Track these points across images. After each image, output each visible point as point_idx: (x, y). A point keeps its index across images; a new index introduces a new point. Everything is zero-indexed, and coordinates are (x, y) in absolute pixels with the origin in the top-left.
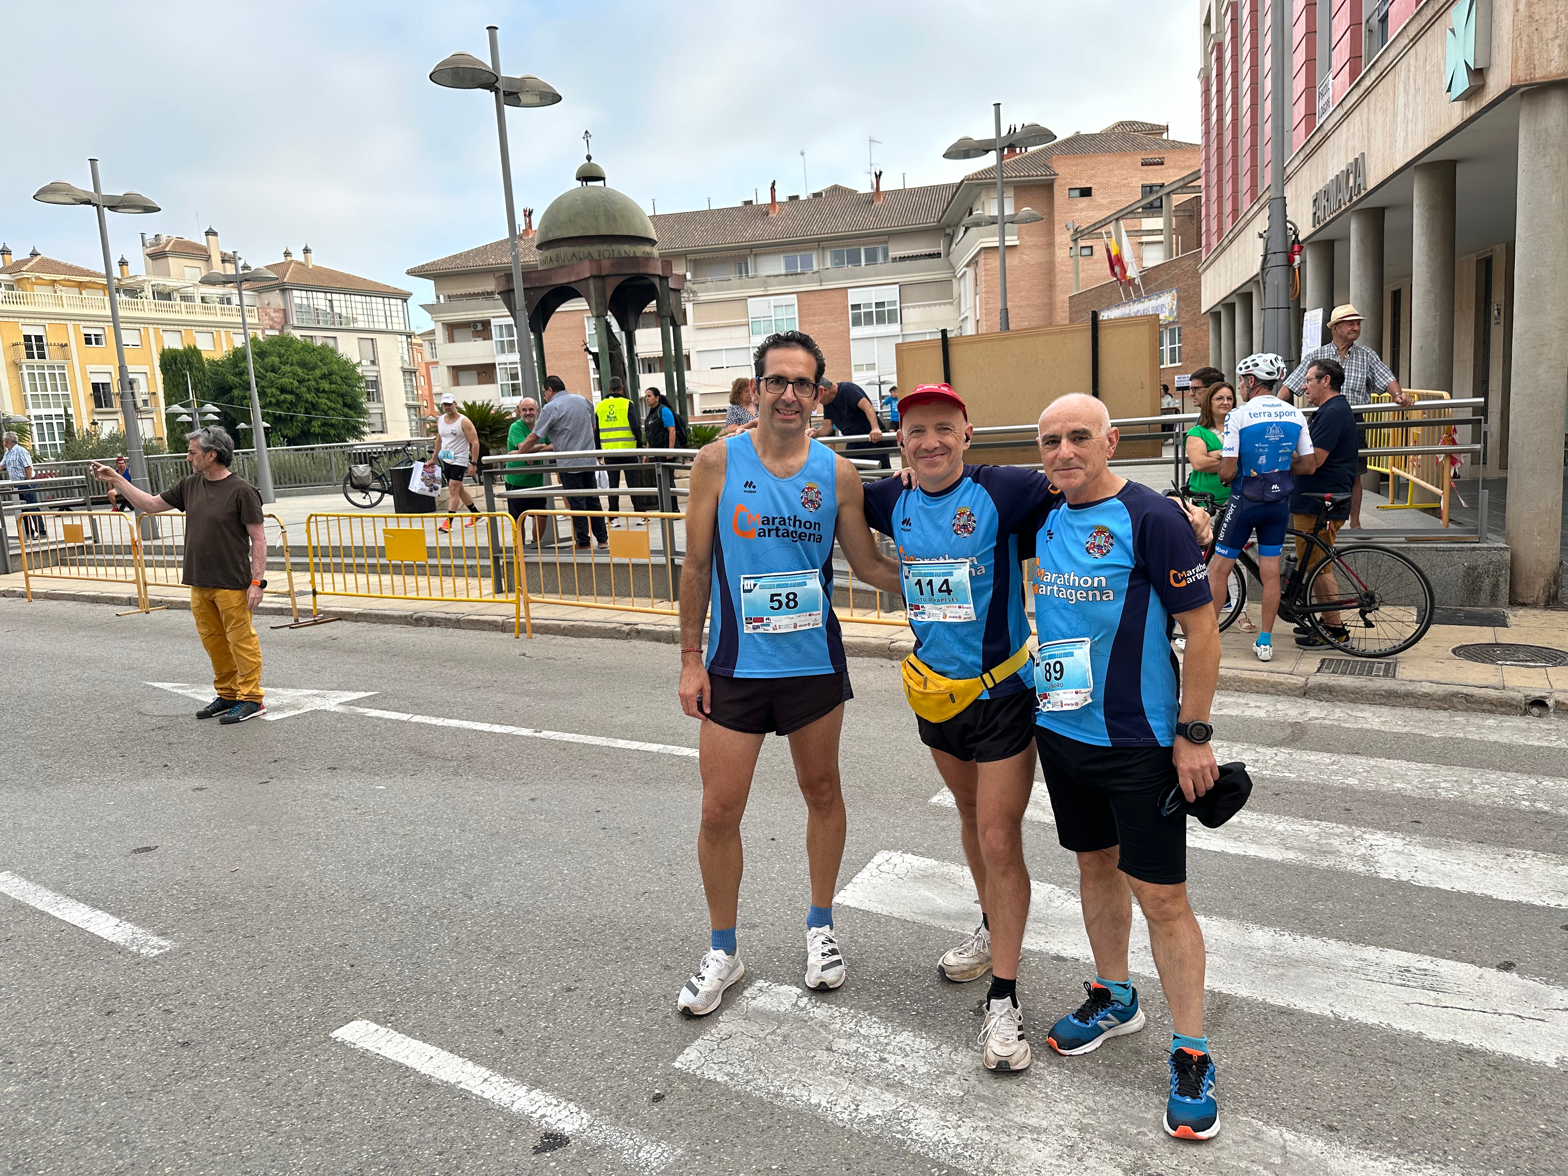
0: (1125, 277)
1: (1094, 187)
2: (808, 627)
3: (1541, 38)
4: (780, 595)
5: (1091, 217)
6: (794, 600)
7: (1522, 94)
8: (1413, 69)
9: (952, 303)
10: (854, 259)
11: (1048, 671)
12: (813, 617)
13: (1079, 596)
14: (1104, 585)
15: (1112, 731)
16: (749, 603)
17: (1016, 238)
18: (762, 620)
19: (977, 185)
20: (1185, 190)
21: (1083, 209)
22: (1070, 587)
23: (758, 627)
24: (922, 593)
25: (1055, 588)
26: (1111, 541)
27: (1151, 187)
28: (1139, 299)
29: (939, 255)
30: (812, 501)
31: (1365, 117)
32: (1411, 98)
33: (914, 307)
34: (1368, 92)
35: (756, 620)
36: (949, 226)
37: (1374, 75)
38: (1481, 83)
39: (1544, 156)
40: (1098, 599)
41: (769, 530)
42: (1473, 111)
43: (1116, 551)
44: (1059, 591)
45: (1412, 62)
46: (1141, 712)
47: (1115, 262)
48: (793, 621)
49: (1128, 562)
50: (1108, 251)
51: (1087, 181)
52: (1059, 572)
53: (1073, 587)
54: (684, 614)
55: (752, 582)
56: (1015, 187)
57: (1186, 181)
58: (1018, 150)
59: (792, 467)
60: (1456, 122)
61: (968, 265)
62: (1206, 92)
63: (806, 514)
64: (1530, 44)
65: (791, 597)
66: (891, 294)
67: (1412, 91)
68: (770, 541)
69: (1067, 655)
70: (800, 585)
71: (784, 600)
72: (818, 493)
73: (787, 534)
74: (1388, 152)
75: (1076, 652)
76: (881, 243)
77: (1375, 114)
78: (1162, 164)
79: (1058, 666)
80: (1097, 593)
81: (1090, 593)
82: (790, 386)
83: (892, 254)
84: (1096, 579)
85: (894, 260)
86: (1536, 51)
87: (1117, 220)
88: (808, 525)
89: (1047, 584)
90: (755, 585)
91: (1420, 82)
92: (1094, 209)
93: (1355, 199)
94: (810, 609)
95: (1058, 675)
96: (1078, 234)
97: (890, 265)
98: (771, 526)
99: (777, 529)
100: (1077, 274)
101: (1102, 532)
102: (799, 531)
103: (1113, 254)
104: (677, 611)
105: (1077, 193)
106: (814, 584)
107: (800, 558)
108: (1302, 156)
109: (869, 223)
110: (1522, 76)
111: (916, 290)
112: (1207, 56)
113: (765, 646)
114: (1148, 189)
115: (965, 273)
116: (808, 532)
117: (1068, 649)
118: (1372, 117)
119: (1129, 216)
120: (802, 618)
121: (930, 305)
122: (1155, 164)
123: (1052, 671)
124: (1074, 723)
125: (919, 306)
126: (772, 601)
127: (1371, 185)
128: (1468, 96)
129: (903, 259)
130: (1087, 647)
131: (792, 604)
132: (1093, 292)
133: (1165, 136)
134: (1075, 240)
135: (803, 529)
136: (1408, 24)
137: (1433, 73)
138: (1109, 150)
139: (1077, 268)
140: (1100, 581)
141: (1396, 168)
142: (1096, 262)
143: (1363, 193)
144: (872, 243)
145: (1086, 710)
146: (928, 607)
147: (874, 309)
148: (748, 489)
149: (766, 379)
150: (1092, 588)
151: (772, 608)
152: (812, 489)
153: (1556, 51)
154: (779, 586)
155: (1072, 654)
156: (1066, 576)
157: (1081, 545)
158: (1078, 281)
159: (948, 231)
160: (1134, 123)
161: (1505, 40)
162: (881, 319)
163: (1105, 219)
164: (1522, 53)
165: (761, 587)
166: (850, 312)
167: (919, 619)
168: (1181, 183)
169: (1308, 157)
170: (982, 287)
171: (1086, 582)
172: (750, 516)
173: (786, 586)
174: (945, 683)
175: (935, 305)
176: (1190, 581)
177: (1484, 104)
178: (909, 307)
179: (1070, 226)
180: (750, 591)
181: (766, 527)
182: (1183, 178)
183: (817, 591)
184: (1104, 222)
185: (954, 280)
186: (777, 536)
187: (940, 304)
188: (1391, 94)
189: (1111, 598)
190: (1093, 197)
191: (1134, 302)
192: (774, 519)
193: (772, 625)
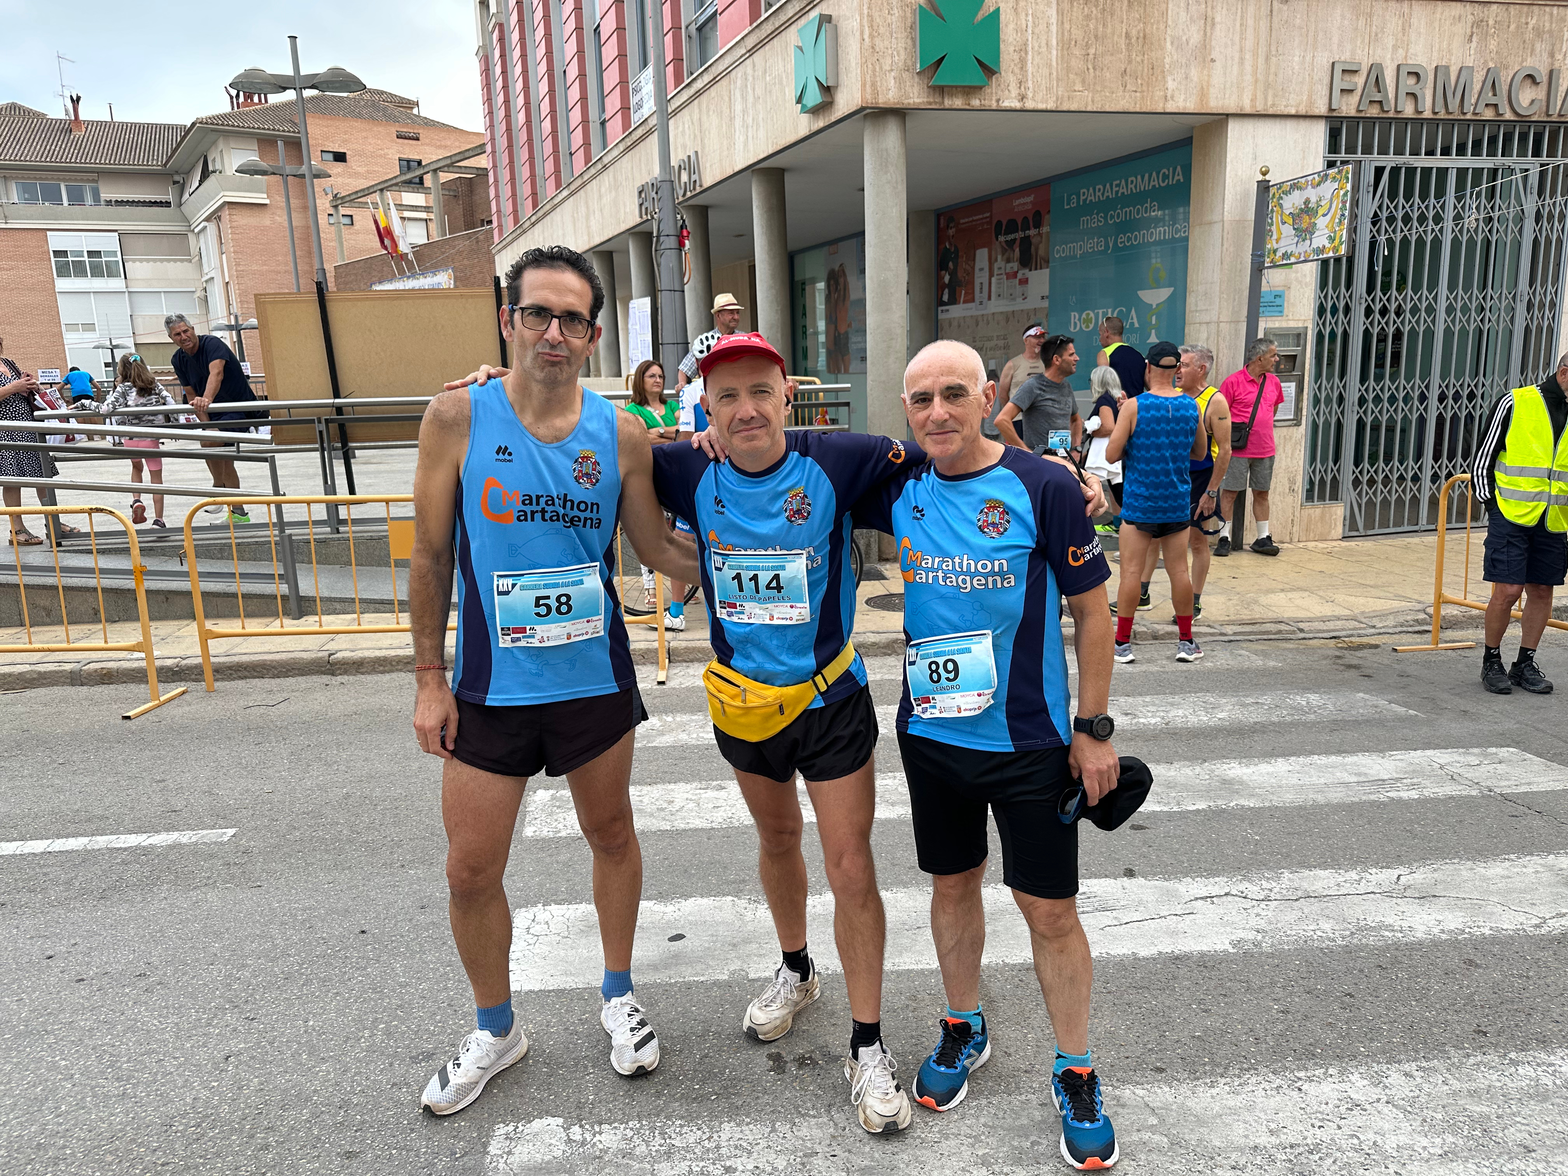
0: (396, 252)
1: (348, 153)
2: (585, 637)
3: (881, 68)
4: (548, 597)
5: (348, 185)
6: (567, 603)
7: (865, 116)
8: (750, 78)
9: (190, 261)
10: (53, 196)
11: (936, 671)
12: (592, 624)
13: (975, 582)
14: (1005, 569)
15: (1015, 736)
16: (505, 609)
17: (265, 196)
18: (523, 630)
19: (213, 130)
20: (451, 169)
21: (338, 175)
22: (962, 573)
23: (519, 639)
24: (741, 589)
25: (940, 574)
26: (1006, 517)
27: (408, 161)
28: (413, 276)
29: (168, 204)
30: (587, 475)
31: (696, 117)
32: (750, 105)
33: (141, 261)
34: (699, 93)
35: (516, 631)
36: (177, 172)
37: (707, 78)
38: (830, 100)
39: (886, 173)
40: (999, 586)
41: (533, 513)
42: (821, 124)
43: (1014, 528)
44: (945, 578)
45: (750, 71)
46: (1044, 709)
47: (385, 234)
48: (566, 631)
49: (1030, 543)
50: (376, 222)
51: (340, 146)
52: (945, 554)
53: (968, 573)
54: (418, 631)
55: (510, 581)
56: (258, 140)
57: (454, 159)
58: (256, 99)
59: (560, 429)
60: (803, 132)
61: (207, 219)
62: (487, 71)
63: (581, 492)
64: (874, 71)
65: (564, 599)
66: (108, 243)
67: (751, 99)
68: (535, 528)
69: (961, 652)
70: (574, 584)
71: (554, 604)
72: (596, 463)
73: (553, 519)
74: (725, 153)
75: (974, 647)
76: (88, 181)
77: (708, 116)
78: (418, 139)
79: (950, 666)
80: (998, 579)
81: (990, 579)
82: (555, 322)
83: (104, 196)
84: (997, 563)
85: (109, 203)
86: (878, 79)
87: (382, 190)
88: (583, 506)
89: (927, 570)
90: (514, 585)
91: (759, 91)
92: (350, 176)
93: (689, 194)
94: (588, 613)
95: (952, 676)
96: (338, 201)
97: (103, 208)
98: (534, 508)
99: (543, 511)
100: (341, 243)
101: (995, 508)
102: (572, 514)
103: (382, 225)
104: (408, 626)
105: (330, 157)
106: (593, 582)
107: (575, 549)
108: (621, 147)
109: (70, 157)
110: (870, 100)
111: (141, 242)
112: (485, 33)
113: (530, 666)
114: (407, 165)
115: (205, 227)
116: (582, 515)
117: (963, 645)
118: (704, 118)
119: (394, 188)
120: (579, 626)
121: (162, 261)
122: (410, 138)
123: (941, 670)
124: (969, 729)
125: (148, 261)
126: (537, 605)
127: (707, 183)
128: (816, 111)
129: (119, 203)
130: (988, 642)
131: (564, 608)
132: (362, 263)
133: (415, 111)
134: (336, 207)
135: (576, 512)
136: (746, 36)
137: (775, 84)
138: (360, 116)
139: (340, 237)
140: (1001, 565)
141: (737, 169)
142: (358, 233)
143: (698, 189)
144: (76, 180)
145: (988, 712)
146: (749, 606)
147: (86, 258)
148: (501, 456)
149: (522, 309)
150: (993, 573)
151: (538, 614)
152: (588, 458)
153: (893, 81)
154: (546, 586)
155: (968, 651)
156: (957, 560)
157: (971, 523)
158: (342, 251)
159: (177, 178)
160: (383, 92)
161: (853, 64)
162: (97, 271)
163: (368, 188)
164: (868, 79)
165: (523, 588)
166: (53, 259)
167: (735, 619)
168: (448, 162)
169: (628, 149)
170: (229, 246)
171: (984, 566)
172: (505, 493)
173: (556, 586)
174: (772, 693)
175: (169, 261)
176: (1087, 559)
177: (833, 119)
178: (134, 261)
179: (329, 190)
180: (507, 593)
181: (528, 509)
182: (450, 157)
183: (597, 592)
184: (367, 192)
185: (190, 235)
186: (544, 519)
187: (175, 261)
188: (727, 99)
189: (1013, 584)
190: (348, 163)
191: (409, 277)
192: (538, 497)
193: (538, 637)
